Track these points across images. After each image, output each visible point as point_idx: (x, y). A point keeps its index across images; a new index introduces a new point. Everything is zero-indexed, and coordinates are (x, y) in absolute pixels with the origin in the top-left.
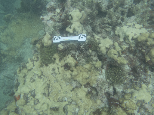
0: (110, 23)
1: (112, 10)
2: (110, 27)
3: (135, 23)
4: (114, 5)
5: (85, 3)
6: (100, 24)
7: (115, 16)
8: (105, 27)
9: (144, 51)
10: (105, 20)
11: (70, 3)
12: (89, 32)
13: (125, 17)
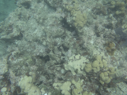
0: (56, 63)
1: (51, 53)
2: (58, 65)
3: (74, 56)
4: (51, 49)
5: (28, 64)
6: (49, 68)
7: (57, 56)
8: (54, 68)
9: (96, 78)
10: (51, 63)
11: (14, 75)
12: (45, 83)
13: (64, 53)
